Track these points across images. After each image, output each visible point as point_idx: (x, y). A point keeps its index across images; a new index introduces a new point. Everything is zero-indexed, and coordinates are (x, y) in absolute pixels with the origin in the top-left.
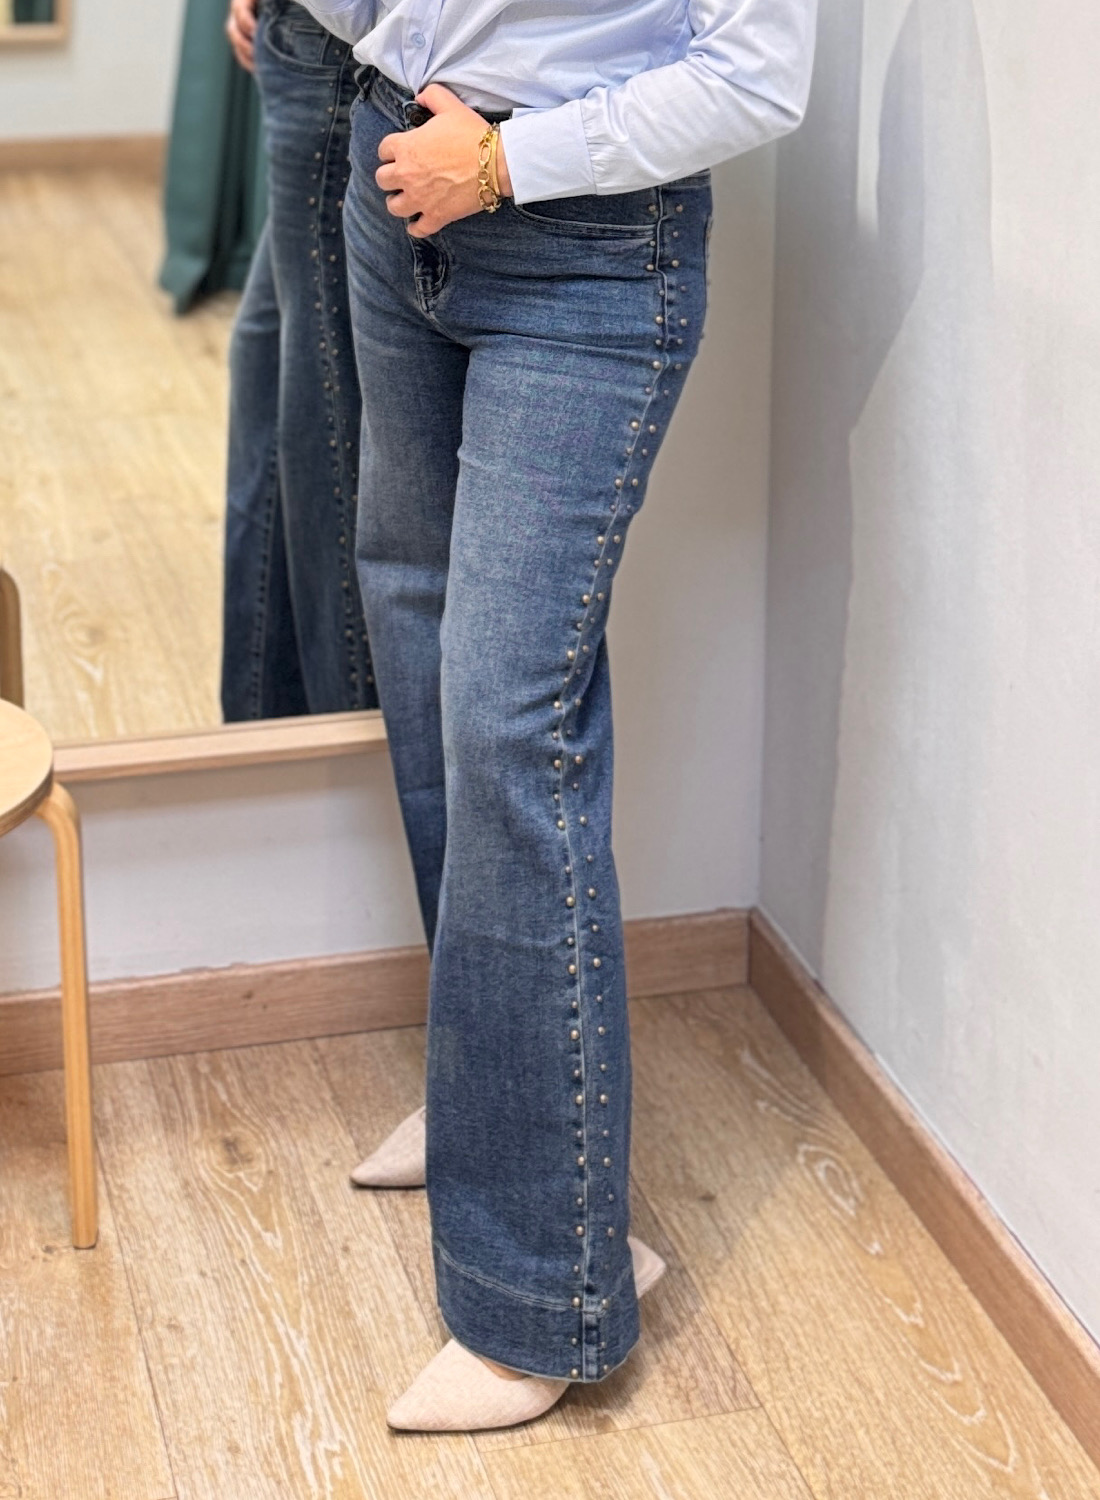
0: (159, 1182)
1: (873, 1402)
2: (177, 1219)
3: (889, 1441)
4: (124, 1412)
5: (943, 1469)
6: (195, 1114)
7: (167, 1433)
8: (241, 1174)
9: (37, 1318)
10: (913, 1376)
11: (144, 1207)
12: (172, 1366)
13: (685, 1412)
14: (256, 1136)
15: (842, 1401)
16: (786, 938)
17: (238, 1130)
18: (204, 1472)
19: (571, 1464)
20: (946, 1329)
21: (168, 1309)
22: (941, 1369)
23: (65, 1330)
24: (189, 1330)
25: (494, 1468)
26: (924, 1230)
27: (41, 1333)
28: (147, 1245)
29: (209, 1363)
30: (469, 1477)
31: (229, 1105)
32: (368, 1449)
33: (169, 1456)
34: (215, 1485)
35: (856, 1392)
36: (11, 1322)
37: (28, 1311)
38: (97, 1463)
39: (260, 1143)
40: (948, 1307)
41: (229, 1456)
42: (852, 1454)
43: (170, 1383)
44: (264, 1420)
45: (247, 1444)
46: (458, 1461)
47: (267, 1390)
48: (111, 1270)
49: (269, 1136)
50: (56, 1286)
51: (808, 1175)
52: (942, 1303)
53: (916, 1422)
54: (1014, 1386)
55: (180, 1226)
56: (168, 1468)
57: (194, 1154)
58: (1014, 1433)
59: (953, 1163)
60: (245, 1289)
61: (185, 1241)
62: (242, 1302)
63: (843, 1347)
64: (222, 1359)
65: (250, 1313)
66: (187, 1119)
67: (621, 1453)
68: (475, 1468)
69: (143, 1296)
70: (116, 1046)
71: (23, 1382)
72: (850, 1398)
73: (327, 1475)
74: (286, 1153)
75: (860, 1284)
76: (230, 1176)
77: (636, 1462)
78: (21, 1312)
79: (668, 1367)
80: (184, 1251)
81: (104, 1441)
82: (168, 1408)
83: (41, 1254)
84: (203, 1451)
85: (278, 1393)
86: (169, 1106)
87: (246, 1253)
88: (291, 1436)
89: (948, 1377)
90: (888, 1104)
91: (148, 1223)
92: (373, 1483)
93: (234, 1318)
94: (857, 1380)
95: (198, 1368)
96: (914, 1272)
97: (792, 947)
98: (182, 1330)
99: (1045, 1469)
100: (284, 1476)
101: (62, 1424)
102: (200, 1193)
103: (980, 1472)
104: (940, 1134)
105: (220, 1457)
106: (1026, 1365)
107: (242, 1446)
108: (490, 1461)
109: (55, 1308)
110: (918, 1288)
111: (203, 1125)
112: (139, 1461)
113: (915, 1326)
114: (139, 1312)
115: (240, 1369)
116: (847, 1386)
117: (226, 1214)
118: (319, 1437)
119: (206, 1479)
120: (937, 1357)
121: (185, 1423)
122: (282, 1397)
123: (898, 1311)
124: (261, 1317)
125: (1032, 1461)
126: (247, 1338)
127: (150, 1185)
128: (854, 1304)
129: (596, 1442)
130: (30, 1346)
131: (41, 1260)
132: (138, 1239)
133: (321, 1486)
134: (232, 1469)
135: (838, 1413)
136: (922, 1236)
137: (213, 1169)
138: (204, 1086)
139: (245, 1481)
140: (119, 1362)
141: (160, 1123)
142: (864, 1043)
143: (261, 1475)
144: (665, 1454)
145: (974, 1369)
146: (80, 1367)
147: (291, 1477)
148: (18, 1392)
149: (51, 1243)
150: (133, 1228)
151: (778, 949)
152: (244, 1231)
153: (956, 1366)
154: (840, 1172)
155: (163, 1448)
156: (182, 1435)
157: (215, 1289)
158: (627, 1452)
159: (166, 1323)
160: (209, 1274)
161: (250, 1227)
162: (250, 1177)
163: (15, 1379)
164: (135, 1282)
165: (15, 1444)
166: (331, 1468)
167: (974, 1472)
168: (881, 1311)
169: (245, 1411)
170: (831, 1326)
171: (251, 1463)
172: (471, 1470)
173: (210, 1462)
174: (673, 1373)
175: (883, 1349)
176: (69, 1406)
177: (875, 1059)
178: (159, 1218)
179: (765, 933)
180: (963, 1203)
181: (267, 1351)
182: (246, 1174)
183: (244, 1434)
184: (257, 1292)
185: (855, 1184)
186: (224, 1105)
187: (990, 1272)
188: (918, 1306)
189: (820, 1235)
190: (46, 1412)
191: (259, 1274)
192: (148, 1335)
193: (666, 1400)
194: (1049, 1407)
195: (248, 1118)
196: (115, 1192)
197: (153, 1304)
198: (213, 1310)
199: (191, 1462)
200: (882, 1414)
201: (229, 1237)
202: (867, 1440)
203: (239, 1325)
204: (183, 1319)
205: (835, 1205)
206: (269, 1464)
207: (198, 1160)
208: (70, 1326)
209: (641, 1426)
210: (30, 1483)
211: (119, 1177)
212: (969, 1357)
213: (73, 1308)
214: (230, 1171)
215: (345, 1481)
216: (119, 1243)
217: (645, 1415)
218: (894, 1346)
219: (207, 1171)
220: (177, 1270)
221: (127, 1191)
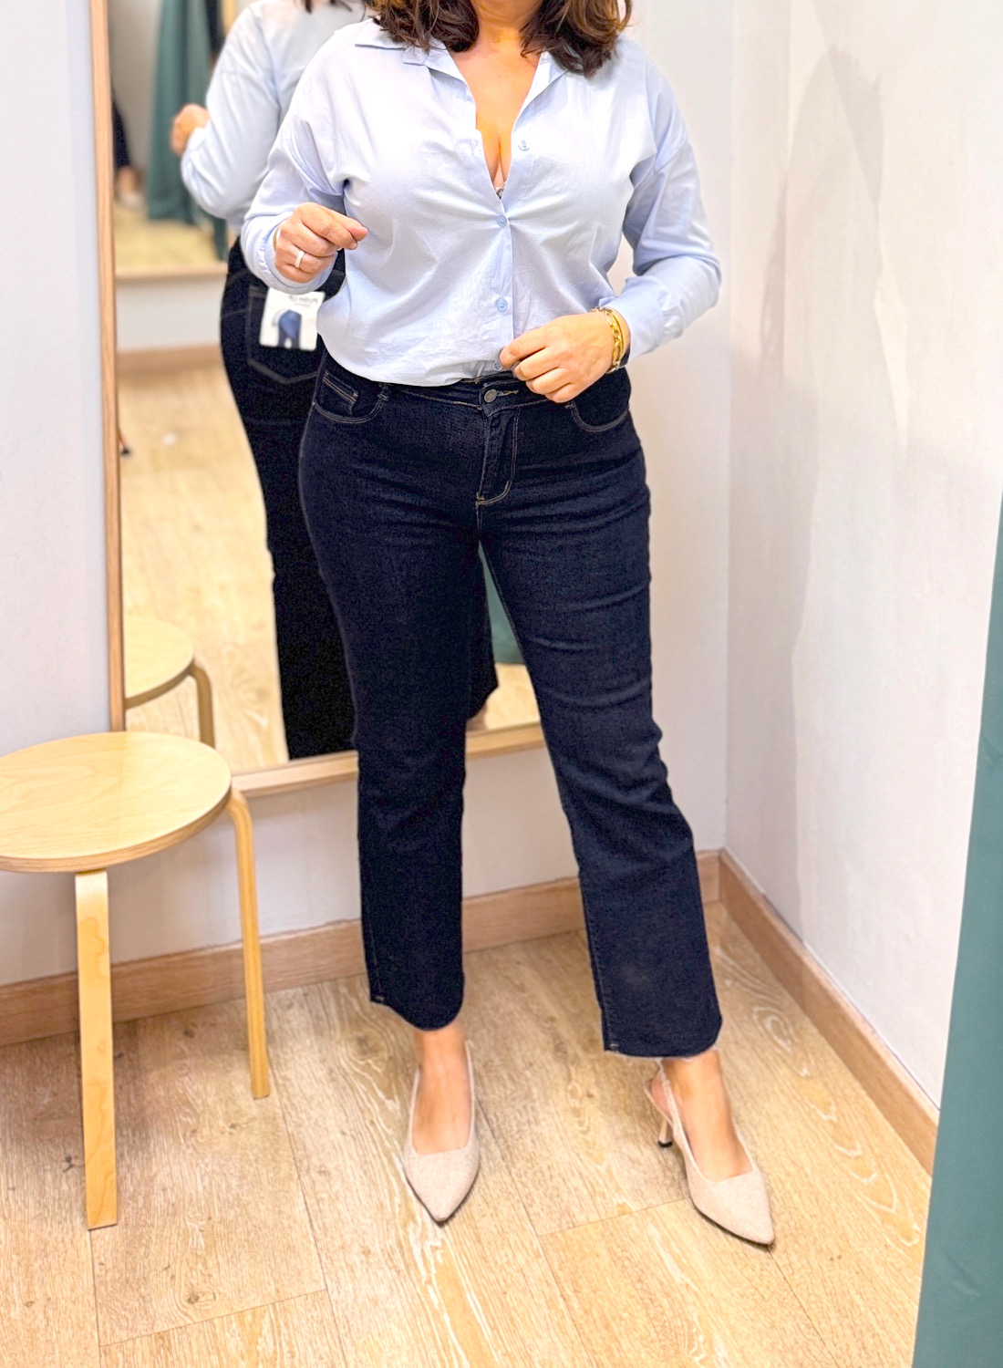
0: (312, 1072)
1: (803, 1175)
2: (325, 1097)
3: (814, 1200)
4: (288, 1235)
5: (850, 1216)
6: (336, 1021)
7: (319, 1246)
8: (370, 1061)
9: (225, 1175)
10: (830, 1155)
11: (302, 1091)
12: (322, 1199)
13: (678, 1195)
14: (381, 1033)
15: (783, 1177)
16: (744, 868)
17: (367, 1030)
18: (346, 1270)
19: (600, 1238)
20: (851, 1121)
21: (319, 1160)
22: (849, 1148)
23: (245, 1181)
24: (334, 1173)
25: (548, 1246)
26: (837, 1058)
27: (228, 1186)
28: (304, 1116)
29: (349, 1195)
30: (531, 1253)
31: (361, 1014)
32: (461, 1244)
33: (321, 1261)
34: (354, 1278)
35: (792, 1170)
36: (207, 1179)
37: (218, 1170)
38: (269, 1271)
39: (383, 1038)
40: (853, 1107)
41: (363, 1257)
42: (790, 1212)
43: (320, 1211)
44: (388, 1230)
45: (376, 1248)
46: (523, 1244)
47: (390, 1209)
48: (278, 1136)
49: (389, 1032)
50: (239, 1151)
51: (760, 1028)
52: (848, 1104)
53: (832, 1186)
54: (896, 1156)
55: (327, 1102)
56: (320, 1270)
57: (337, 1050)
58: (896, 1186)
59: (856, 1012)
60: (374, 1141)
61: (331, 1113)
62: (371, 1151)
63: (784, 1141)
64: (357, 1191)
65: (378, 1159)
66: (331, 1027)
67: (635, 1228)
68: (535, 1247)
69: (301, 1152)
70: (280, 980)
71: (216, 1220)
72: (788, 1174)
73: (432, 1262)
74: (402, 1044)
75: (794, 1097)
76: (362, 1063)
77: (644, 1232)
78: (213, 1171)
79: (667, 1166)
80: (330, 1118)
81: (274, 1256)
82: (320, 1229)
83: (228, 1129)
84: (345, 1258)
85: (397, 1210)
86: (318, 1018)
87: (374, 1116)
88: (407, 1239)
89: (854, 1153)
90: (812, 976)
91: (305, 1101)
92: (465, 1266)
93: (366, 1162)
94: (793, 1162)
95: (341, 1199)
96: (831, 1085)
97: (748, 873)
98: (329, 1174)
99: (916, 1208)
100: (402, 1267)
101: (244, 1246)
102: (341, 1077)
103: (874, 1215)
104: (847, 993)
105: (356, 1258)
106: (904, 1141)
107: (372, 1249)
108: (545, 1242)
109: (238, 1165)
110: (832, 1094)
111: (343, 1030)
112: (299, 1267)
113: (831, 1122)
114: (298, 1164)
115: (371, 1196)
116: (787, 1167)
117: (360, 1090)
118: (427, 1237)
119: (347, 1274)
120: (846, 1141)
121: (332, 1237)
122: (400, 1213)
123: (820, 1113)
124: (385, 1159)
125: (908, 1204)
126: (375, 1174)
127: (305, 1074)
128: (791, 1111)
129: (618, 1222)
130: (220, 1194)
131: (227, 1134)
132: (297, 1113)
133: (428, 1271)
134: (365, 1265)
135: (780, 1186)
136: (835, 1061)
137: (351, 1060)
138: (343, 1001)
139: (375, 1273)
140: (285, 1200)
141: (312, 1030)
142: (796, 935)
143: (386, 1269)
144: (664, 1225)
145: (871, 1148)
146: (257, 1205)
147: (407, 1267)
148: (212, 1227)
149: (234, 1122)
150: (293, 1105)
151: (739, 876)
152: (372, 1100)
153: (858, 1146)
154: (782, 1024)
155: (317, 1256)
156: (330, 1246)
157: (353, 1143)
158: (638, 1226)
159: (317, 1170)
160: (348, 1133)
161: (377, 1097)
162: (376, 1064)
163: (210, 1218)
164: (295, 1143)
165: (210, 1264)
166: (435, 1258)
167: (871, 1216)
168: (809, 1114)
169: (375, 1225)
170: (776, 1128)
171: (379, 1260)
172: (533, 1249)
173: (349, 1263)
174: (669, 1169)
175: (810, 1139)
176: (249, 1234)
177: (805, 947)
178: (311, 1097)
179: (730, 865)
180: (861, 1037)
181: (389, 1182)
182: (374, 1061)
183: (374, 1241)
184: (382, 1142)
185: (791, 1030)
186: (357, 1013)
187: (880, 1081)
188: (833, 1108)
189: (768, 1067)
190: (232, 1240)
191: (383, 1130)
192: (305, 1179)
193: (665, 1188)
194: (919, 1166)
195: (375, 1021)
196: (280, 1082)
197: (308, 1157)
198: (351, 1158)
199: (336, 1264)
200: (809, 1183)
201: (361, 1104)
202: (799, 1201)
203: (370, 1166)
204: (330, 1166)
205: (778, 1045)
206: (391, 1260)
207: (339, 1054)
208: (249, 1178)
209: (649, 1208)
210: (221, 1290)
211: (283, 1071)
212: (867, 1139)
213: (251, 1165)
214: (362, 1060)
215: (445, 1266)
216: (284, 1118)
217: (651, 1200)
218: (818, 1139)
219: (345, 1061)
220: (325, 1132)
221: (289, 1080)
